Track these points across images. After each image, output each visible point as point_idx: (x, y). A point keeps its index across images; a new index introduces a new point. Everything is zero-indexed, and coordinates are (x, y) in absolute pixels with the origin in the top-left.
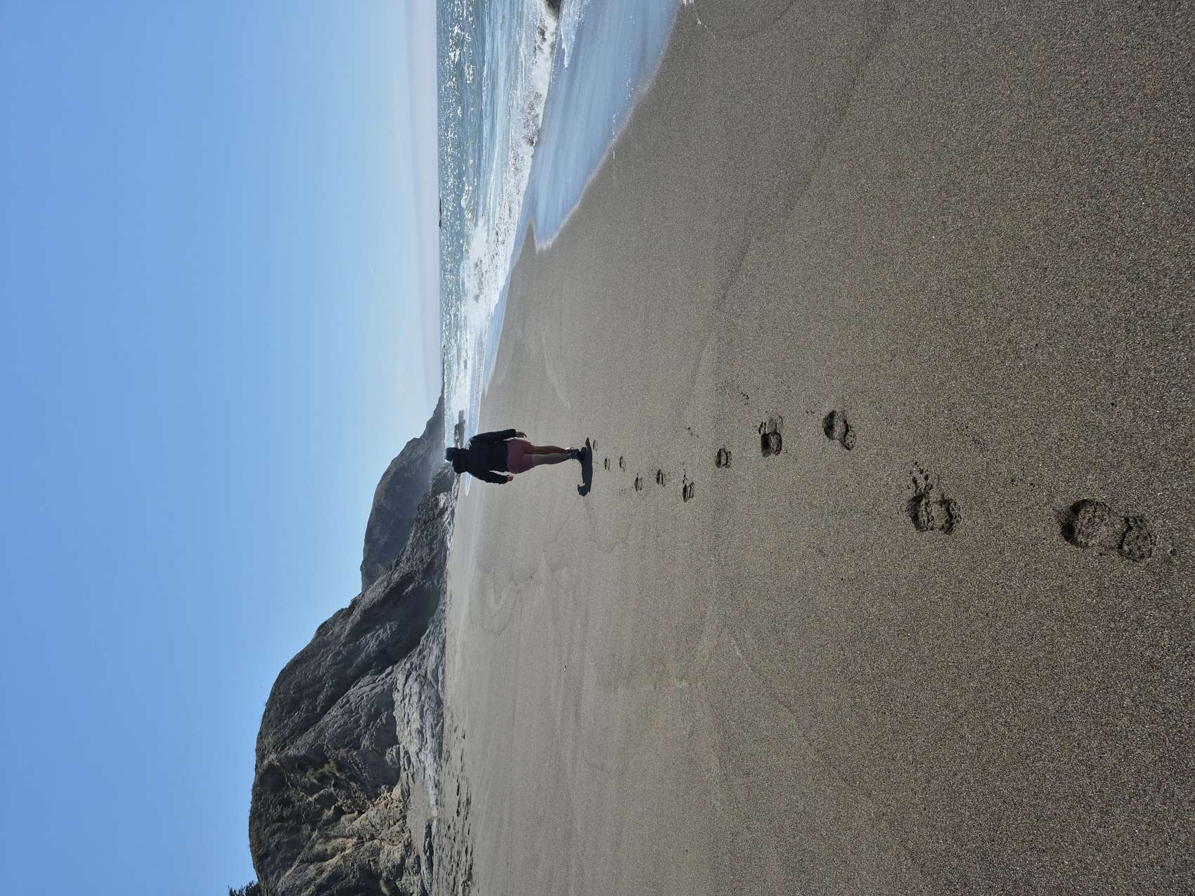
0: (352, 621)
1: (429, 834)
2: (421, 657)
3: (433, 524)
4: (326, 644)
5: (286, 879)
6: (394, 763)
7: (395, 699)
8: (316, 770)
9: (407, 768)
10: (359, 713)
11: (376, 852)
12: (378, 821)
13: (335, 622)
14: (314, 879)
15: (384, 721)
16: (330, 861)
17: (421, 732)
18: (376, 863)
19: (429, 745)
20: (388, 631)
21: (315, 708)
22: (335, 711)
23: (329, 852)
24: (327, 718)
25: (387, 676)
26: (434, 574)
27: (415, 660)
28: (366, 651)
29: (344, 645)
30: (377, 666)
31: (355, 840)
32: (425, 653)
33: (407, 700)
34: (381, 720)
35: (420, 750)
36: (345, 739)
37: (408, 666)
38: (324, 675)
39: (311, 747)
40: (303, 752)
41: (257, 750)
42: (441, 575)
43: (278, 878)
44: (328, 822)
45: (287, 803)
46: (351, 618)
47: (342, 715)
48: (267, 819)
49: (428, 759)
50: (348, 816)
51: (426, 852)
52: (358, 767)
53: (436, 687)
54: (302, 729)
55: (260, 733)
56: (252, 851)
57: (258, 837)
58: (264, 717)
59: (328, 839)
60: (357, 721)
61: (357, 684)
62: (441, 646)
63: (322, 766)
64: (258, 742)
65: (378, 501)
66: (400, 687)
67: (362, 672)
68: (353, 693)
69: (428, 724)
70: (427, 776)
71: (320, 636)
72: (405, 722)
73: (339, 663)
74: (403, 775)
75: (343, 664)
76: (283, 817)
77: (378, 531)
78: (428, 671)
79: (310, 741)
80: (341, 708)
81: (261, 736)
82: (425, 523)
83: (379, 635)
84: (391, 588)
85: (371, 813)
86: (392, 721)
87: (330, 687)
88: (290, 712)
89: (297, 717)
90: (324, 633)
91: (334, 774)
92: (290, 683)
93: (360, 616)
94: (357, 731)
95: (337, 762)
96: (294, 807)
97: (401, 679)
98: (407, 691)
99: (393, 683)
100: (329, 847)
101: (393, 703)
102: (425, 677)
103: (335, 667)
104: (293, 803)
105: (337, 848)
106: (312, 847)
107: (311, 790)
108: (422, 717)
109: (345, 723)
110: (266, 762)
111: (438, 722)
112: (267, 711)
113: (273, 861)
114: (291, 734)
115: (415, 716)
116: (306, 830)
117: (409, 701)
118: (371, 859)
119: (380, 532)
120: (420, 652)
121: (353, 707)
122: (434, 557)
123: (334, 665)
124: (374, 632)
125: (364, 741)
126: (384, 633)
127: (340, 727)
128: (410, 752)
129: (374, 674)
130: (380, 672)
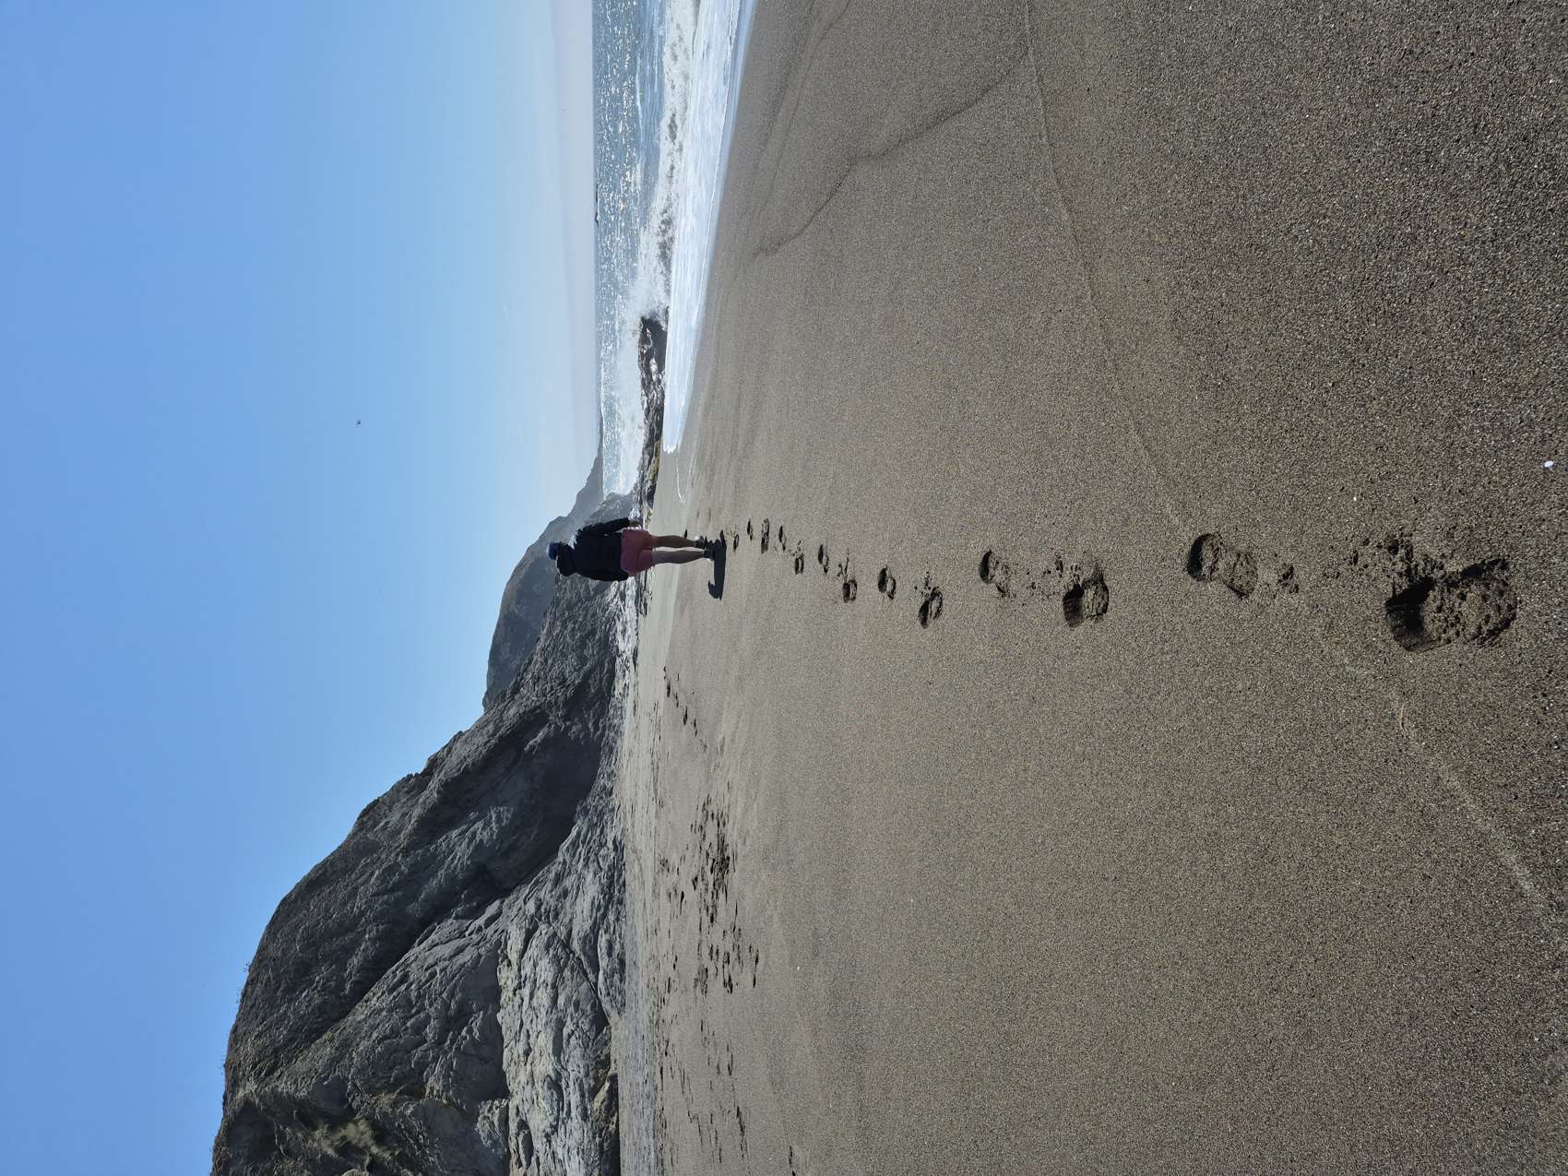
0: (424, 802)
2: (559, 890)
3: (586, 609)
4: (371, 848)
6: (495, 1143)
7: (501, 983)
8: (333, 1129)
9: (524, 1163)
10: (422, 1009)
13: (393, 803)
15: (477, 1034)
20: (494, 825)
21: (342, 981)
22: (377, 998)
24: (360, 1012)
25: (488, 923)
26: (589, 708)
27: (545, 893)
28: (449, 867)
29: (406, 852)
30: (469, 899)
32: (568, 884)
33: (526, 992)
34: (470, 1031)
35: (555, 1128)
36: (391, 1069)
37: (531, 907)
38: (362, 913)
40: (306, 1091)
41: (228, 1066)
42: (603, 712)
46: (423, 796)
47: (391, 1011)
52: (416, 1139)
54: (309, 1033)
60: (419, 1028)
61: (427, 937)
63: (344, 1126)
64: (230, 1047)
66: (513, 957)
67: (438, 911)
68: (418, 959)
71: (361, 830)
72: (523, 1045)
73: (391, 891)
75: (400, 893)
77: (507, 651)
78: (575, 933)
79: (320, 1065)
80: (391, 991)
81: (236, 1037)
83: (474, 834)
84: (501, 736)
86: (494, 1038)
87: (373, 941)
88: (291, 989)
89: (307, 1000)
90: (370, 823)
91: (368, 1149)
92: (296, 928)
93: (438, 793)
94: (418, 1053)
95: (374, 1125)
97: (516, 935)
98: (527, 970)
99: (498, 943)
101: (497, 991)
103: (386, 897)
109: (395, 1033)
110: (241, 1094)
112: (251, 982)
114: (294, 1032)
115: (543, 1040)
117: (532, 997)
120: (558, 879)
121: (413, 995)
122: (587, 675)
123: (383, 894)
124: (465, 827)
125: (431, 1080)
126: (484, 829)
127: (385, 1038)
128: (531, 1125)
129: (462, 918)
130: (474, 913)
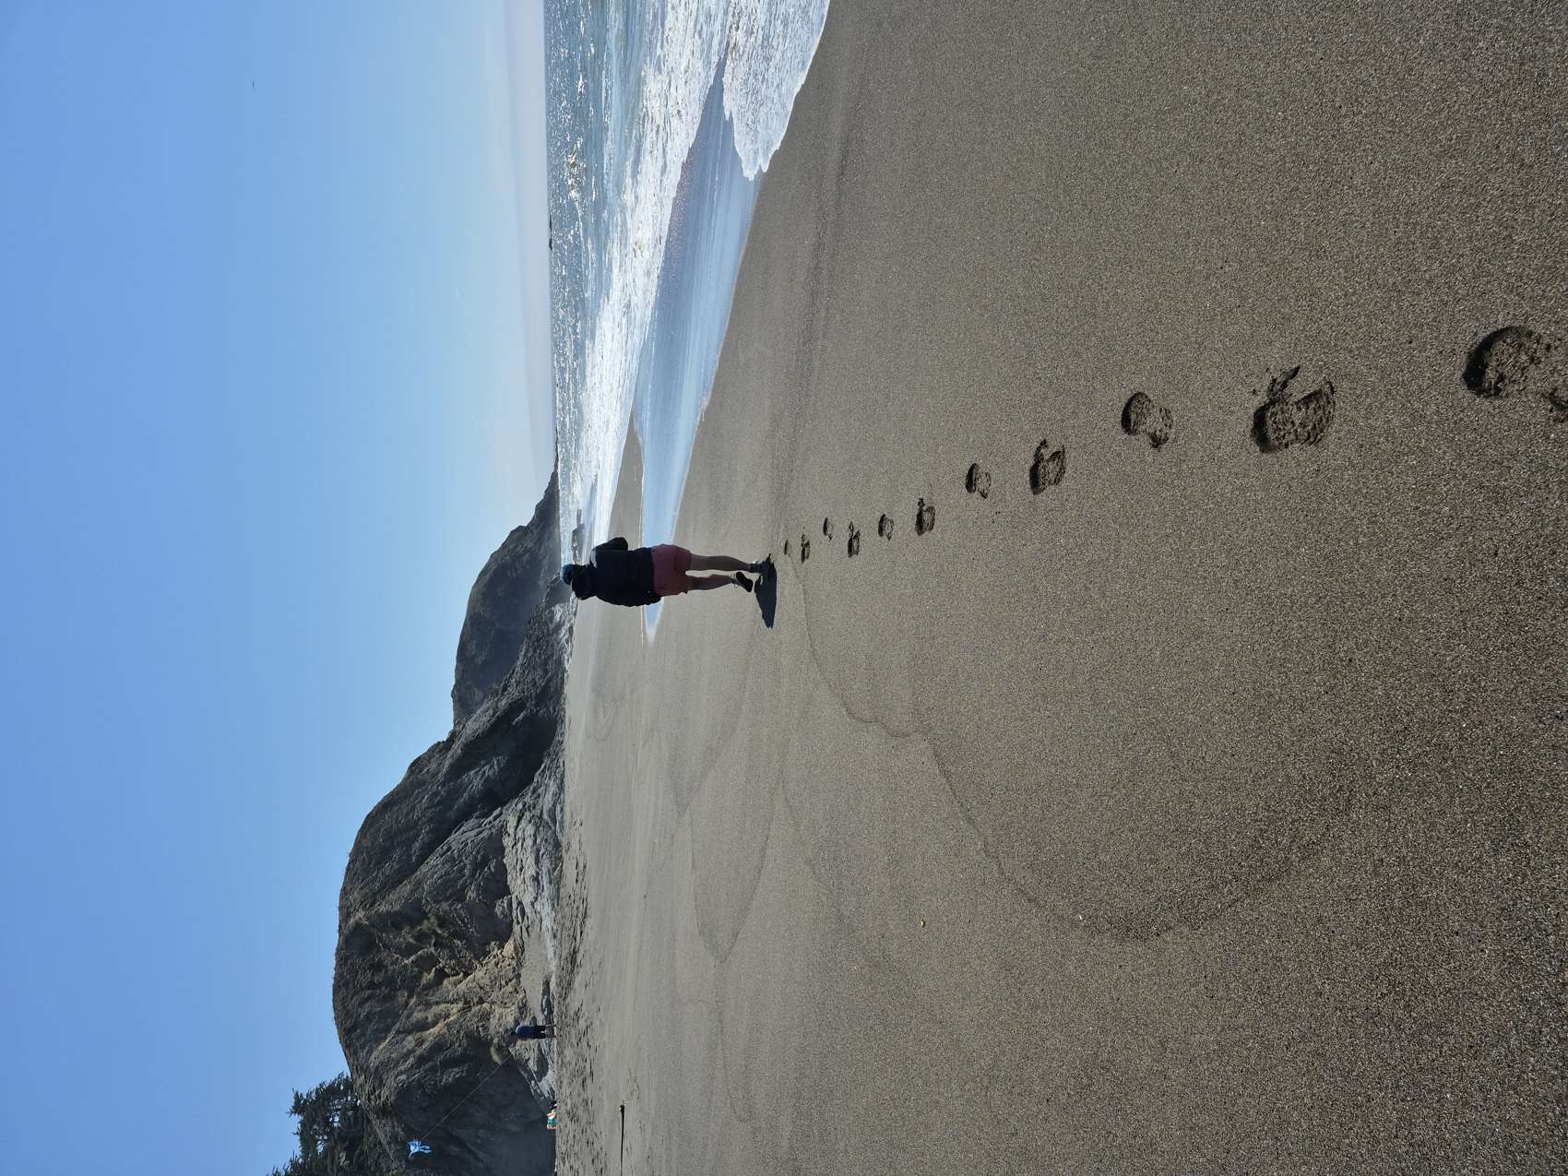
0: (452, 757)
1: (546, 991)
2: (535, 795)
3: (547, 642)
4: (422, 784)
5: (380, 1052)
6: (505, 916)
7: (505, 845)
8: (413, 927)
9: (520, 920)
10: (462, 861)
11: (485, 1017)
12: (488, 982)
13: (430, 758)
14: (412, 1051)
15: (493, 869)
16: (432, 1030)
17: (536, 879)
18: (485, 1028)
19: (546, 893)
20: (496, 767)
21: (410, 857)
22: (433, 860)
23: (430, 1020)
24: (424, 868)
25: (495, 819)
26: (550, 701)
27: (528, 799)
28: (470, 791)
29: (443, 784)
30: (482, 808)
31: (461, 1005)
32: (540, 791)
33: (520, 844)
34: (489, 868)
35: (536, 899)
36: (447, 890)
37: (520, 806)
38: (420, 819)
39: (407, 900)
40: (397, 908)
41: (341, 908)
42: (558, 702)
43: (370, 1053)
44: (429, 987)
45: (377, 967)
46: (450, 753)
47: (443, 864)
48: (354, 987)
49: (545, 908)
50: (451, 979)
51: (543, 1011)
52: (463, 921)
53: (553, 828)
54: (395, 882)
55: (344, 889)
56: (337, 1024)
57: (344, 1007)
58: (348, 869)
59: (428, 1005)
60: (461, 870)
61: (459, 829)
62: (558, 782)
63: (420, 922)
64: (342, 898)
65: (474, 608)
66: (511, 831)
67: (465, 816)
68: (455, 839)
69: (544, 870)
70: (544, 928)
71: (412, 774)
72: (518, 869)
73: (437, 806)
74: (516, 928)
75: (441, 807)
76: (374, 983)
77: (474, 647)
78: (544, 811)
79: (405, 894)
80: (442, 856)
81: (345, 892)
82: (538, 641)
83: (484, 772)
84: (498, 717)
85: (479, 973)
86: (502, 870)
87: (427, 833)
88: (378, 863)
89: (388, 868)
90: (417, 771)
91: (435, 932)
92: (379, 830)
93: (462, 750)
94: (461, 882)
95: (439, 918)
96: (386, 971)
97: (512, 821)
98: (520, 834)
99: (502, 826)
100: (430, 1016)
101: (503, 849)
102: (541, 817)
103: (433, 809)
104: (386, 967)
105: (440, 1015)
106: (408, 1017)
107: (408, 951)
108: (537, 861)
109: (447, 873)
110: (352, 921)
111: (556, 866)
112: (352, 862)
113: (363, 1034)
114: (383, 886)
115: (530, 861)
116: (402, 996)
117: (522, 845)
118: (481, 1024)
119: (477, 647)
120: (534, 791)
121: (456, 856)
122: (549, 681)
123: (432, 807)
124: (477, 769)
125: (470, 893)
126: (490, 769)
127: (442, 877)
128: (524, 903)
129: (480, 817)
130: (487, 815)
